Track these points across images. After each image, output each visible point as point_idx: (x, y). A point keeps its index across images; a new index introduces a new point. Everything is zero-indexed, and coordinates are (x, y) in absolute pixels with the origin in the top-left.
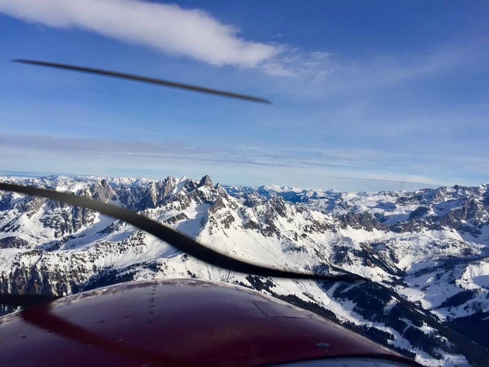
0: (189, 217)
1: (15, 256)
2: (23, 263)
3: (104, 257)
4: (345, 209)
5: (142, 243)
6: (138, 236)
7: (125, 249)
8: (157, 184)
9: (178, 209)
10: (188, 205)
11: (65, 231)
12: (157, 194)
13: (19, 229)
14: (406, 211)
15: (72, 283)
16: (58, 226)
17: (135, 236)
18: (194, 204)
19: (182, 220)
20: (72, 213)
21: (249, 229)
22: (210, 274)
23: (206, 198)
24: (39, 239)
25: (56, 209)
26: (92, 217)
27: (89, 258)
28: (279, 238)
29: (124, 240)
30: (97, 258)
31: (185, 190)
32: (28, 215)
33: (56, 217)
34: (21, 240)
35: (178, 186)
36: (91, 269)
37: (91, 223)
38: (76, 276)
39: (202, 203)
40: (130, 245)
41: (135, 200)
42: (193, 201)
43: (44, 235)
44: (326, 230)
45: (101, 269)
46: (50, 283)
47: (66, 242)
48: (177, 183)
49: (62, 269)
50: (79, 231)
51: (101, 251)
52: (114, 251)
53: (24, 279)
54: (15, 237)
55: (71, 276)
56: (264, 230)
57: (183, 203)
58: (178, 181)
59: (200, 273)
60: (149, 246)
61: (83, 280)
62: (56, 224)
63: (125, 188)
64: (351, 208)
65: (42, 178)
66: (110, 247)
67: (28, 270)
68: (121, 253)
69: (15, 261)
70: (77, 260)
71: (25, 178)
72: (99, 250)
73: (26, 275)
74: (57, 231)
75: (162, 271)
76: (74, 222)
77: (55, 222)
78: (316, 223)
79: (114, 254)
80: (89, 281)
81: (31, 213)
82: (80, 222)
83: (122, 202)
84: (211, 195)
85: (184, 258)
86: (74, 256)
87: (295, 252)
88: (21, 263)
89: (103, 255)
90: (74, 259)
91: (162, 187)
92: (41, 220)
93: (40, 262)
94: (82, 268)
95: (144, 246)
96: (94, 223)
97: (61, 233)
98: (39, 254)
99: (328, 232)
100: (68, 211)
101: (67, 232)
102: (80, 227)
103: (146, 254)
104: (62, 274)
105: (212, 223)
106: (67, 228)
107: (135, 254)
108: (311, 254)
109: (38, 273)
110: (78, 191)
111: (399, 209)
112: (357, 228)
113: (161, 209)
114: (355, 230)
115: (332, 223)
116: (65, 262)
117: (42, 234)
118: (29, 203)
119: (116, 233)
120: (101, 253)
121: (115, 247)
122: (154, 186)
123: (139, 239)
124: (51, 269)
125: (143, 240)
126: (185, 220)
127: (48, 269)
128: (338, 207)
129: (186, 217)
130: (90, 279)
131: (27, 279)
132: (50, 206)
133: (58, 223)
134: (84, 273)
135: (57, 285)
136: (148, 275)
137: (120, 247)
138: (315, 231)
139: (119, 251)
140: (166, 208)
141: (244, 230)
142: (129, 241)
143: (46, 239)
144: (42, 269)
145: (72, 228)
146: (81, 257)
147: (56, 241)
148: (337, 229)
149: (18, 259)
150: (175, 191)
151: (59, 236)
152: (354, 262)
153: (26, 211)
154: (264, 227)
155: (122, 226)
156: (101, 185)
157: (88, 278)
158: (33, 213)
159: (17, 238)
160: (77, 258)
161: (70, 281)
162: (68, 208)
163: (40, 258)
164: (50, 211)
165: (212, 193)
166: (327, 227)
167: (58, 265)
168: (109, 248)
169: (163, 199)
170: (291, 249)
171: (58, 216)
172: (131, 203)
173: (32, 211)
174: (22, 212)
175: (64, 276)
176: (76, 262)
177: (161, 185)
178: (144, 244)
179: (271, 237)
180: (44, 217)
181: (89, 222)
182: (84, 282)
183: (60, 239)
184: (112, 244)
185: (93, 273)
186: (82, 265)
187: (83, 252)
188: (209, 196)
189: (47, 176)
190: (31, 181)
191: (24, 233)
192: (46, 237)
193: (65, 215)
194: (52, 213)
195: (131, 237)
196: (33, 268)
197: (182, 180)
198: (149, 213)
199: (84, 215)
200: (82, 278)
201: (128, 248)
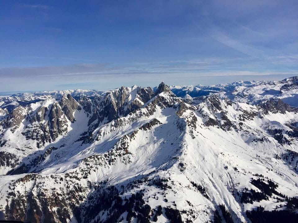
0: (161, 122)
1: (8, 185)
2: (18, 192)
3: (95, 171)
4: (243, 98)
5: (127, 153)
6: (122, 146)
7: (112, 160)
8: (114, 94)
9: (147, 115)
10: (154, 111)
11: (45, 141)
12: (116, 102)
13: (6, 144)
14: (292, 95)
15: (72, 206)
16: (38, 137)
17: (119, 146)
18: (158, 109)
19: (156, 126)
20: (48, 125)
21: (210, 126)
22: (213, 182)
23: (168, 102)
24: (24, 151)
25: (34, 123)
26: (65, 127)
27: (82, 175)
28: (237, 131)
29: (110, 151)
30: (89, 173)
31: (139, 96)
32: (11, 130)
33: (35, 130)
34: (10, 154)
35: (131, 93)
36: (86, 186)
37: (65, 132)
38: (74, 197)
39: (165, 107)
40: (116, 156)
41: (99, 109)
42: (157, 106)
43: (28, 147)
44: (254, 117)
45: (97, 185)
46: (50, 210)
47: (50, 153)
48: (130, 91)
49: (60, 192)
50: (57, 140)
51: (91, 165)
52: (103, 163)
53: (21, 210)
54: (4, 152)
55: (69, 199)
56: (223, 125)
57: (149, 109)
58: (130, 89)
59: (203, 183)
60: (135, 155)
61: (82, 200)
62: (37, 136)
63: (87, 100)
64: (247, 96)
65: (14, 96)
66: (98, 159)
67: (24, 198)
68: (110, 164)
69: (10, 191)
70: (72, 179)
71: (2, 97)
72: (89, 165)
73: (24, 205)
74: (39, 142)
75: (170, 188)
76: (51, 132)
77: (35, 134)
78: (245, 112)
79: (104, 166)
80: (88, 201)
81: (14, 128)
82: (56, 133)
83: (86, 111)
84: (171, 100)
85: (180, 167)
86: (67, 175)
87: (259, 142)
88: (16, 193)
89: (94, 169)
90: (68, 179)
91: (119, 96)
92: (23, 134)
93: (35, 188)
94: (79, 187)
95: (130, 155)
96: (68, 131)
97: (42, 143)
98: (33, 179)
99: (255, 118)
100: (44, 123)
101: (47, 142)
102: (57, 136)
103: (135, 163)
104: (60, 198)
105: (190, 126)
106: (46, 138)
107: (123, 164)
108: (274, 144)
109: (36, 201)
110: (50, 105)
111: (285, 93)
112: (275, 113)
113: (132, 116)
114: (274, 114)
115: (257, 111)
116: (60, 183)
117: (26, 146)
118: (11, 120)
119: (96, 143)
120: (91, 167)
121: (102, 158)
122: (112, 96)
123: (124, 149)
124: (49, 194)
125: (128, 149)
126: (159, 125)
127: (45, 195)
128: (237, 97)
129: (159, 122)
130: (88, 198)
131: (25, 209)
132: (28, 120)
133: (38, 135)
134: (81, 192)
135: (59, 211)
136: (158, 195)
137: (107, 158)
138: (246, 119)
139: (108, 163)
140: (136, 115)
141: (206, 127)
142: (114, 152)
143: (30, 150)
144: (39, 195)
145: (51, 138)
146: (74, 175)
147: (39, 151)
148: (262, 115)
149: (12, 187)
150: (130, 98)
151: (41, 146)
152: (291, 142)
153: (9, 127)
154: (222, 122)
155: (101, 135)
156: (67, 99)
157: (86, 196)
158: (15, 128)
159: (5, 153)
160: (71, 177)
161: (70, 204)
162: (44, 121)
163: (35, 184)
164: (29, 125)
165: (172, 98)
166: (254, 114)
167: (55, 189)
168: (98, 161)
169: (122, 105)
170: (254, 140)
171: (37, 129)
172: (96, 112)
173: (14, 127)
174: (6, 128)
175: (63, 200)
176: (71, 181)
177: (117, 94)
178: (130, 153)
179: (230, 131)
180: (26, 131)
181: (64, 131)
182: (83, 202)
183: (42, 149)
184: (99, 157)
185: (89, 190)
186: (78, 184)
187: (75, 170)
188: (170, 100)
189: (16, 93)
190: (7, 98)
191: (10, 147)
192: (30, 149)
193: (42, 127)
194: (31, 126)
195: (115, 148)
196: (30, 195)
197: (134, 88)
198: (122, 122)
199: (59, 126)
200: (81, 199)
201: (115, 159)
